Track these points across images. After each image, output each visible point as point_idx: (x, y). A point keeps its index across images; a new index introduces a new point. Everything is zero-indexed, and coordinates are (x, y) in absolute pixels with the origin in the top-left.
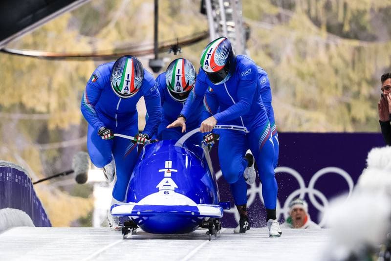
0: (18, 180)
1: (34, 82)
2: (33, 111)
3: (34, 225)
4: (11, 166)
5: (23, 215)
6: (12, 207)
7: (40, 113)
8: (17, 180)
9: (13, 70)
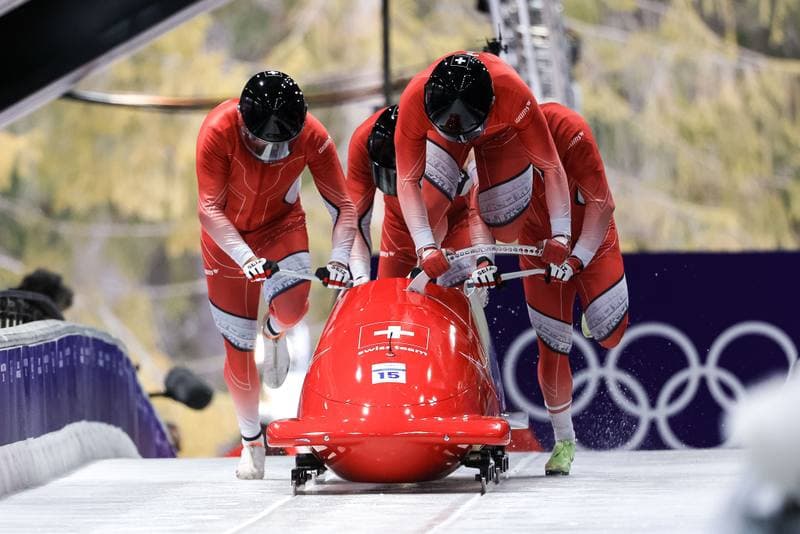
0: (105, 362)
1: (135, 158)
2: (136, 219)
3: (138, 456)
4: (89, 334)
5: (116, 435)
6: (93, 418)
7: (152, 223)
8: (101, 363)
9: (93, 135)
